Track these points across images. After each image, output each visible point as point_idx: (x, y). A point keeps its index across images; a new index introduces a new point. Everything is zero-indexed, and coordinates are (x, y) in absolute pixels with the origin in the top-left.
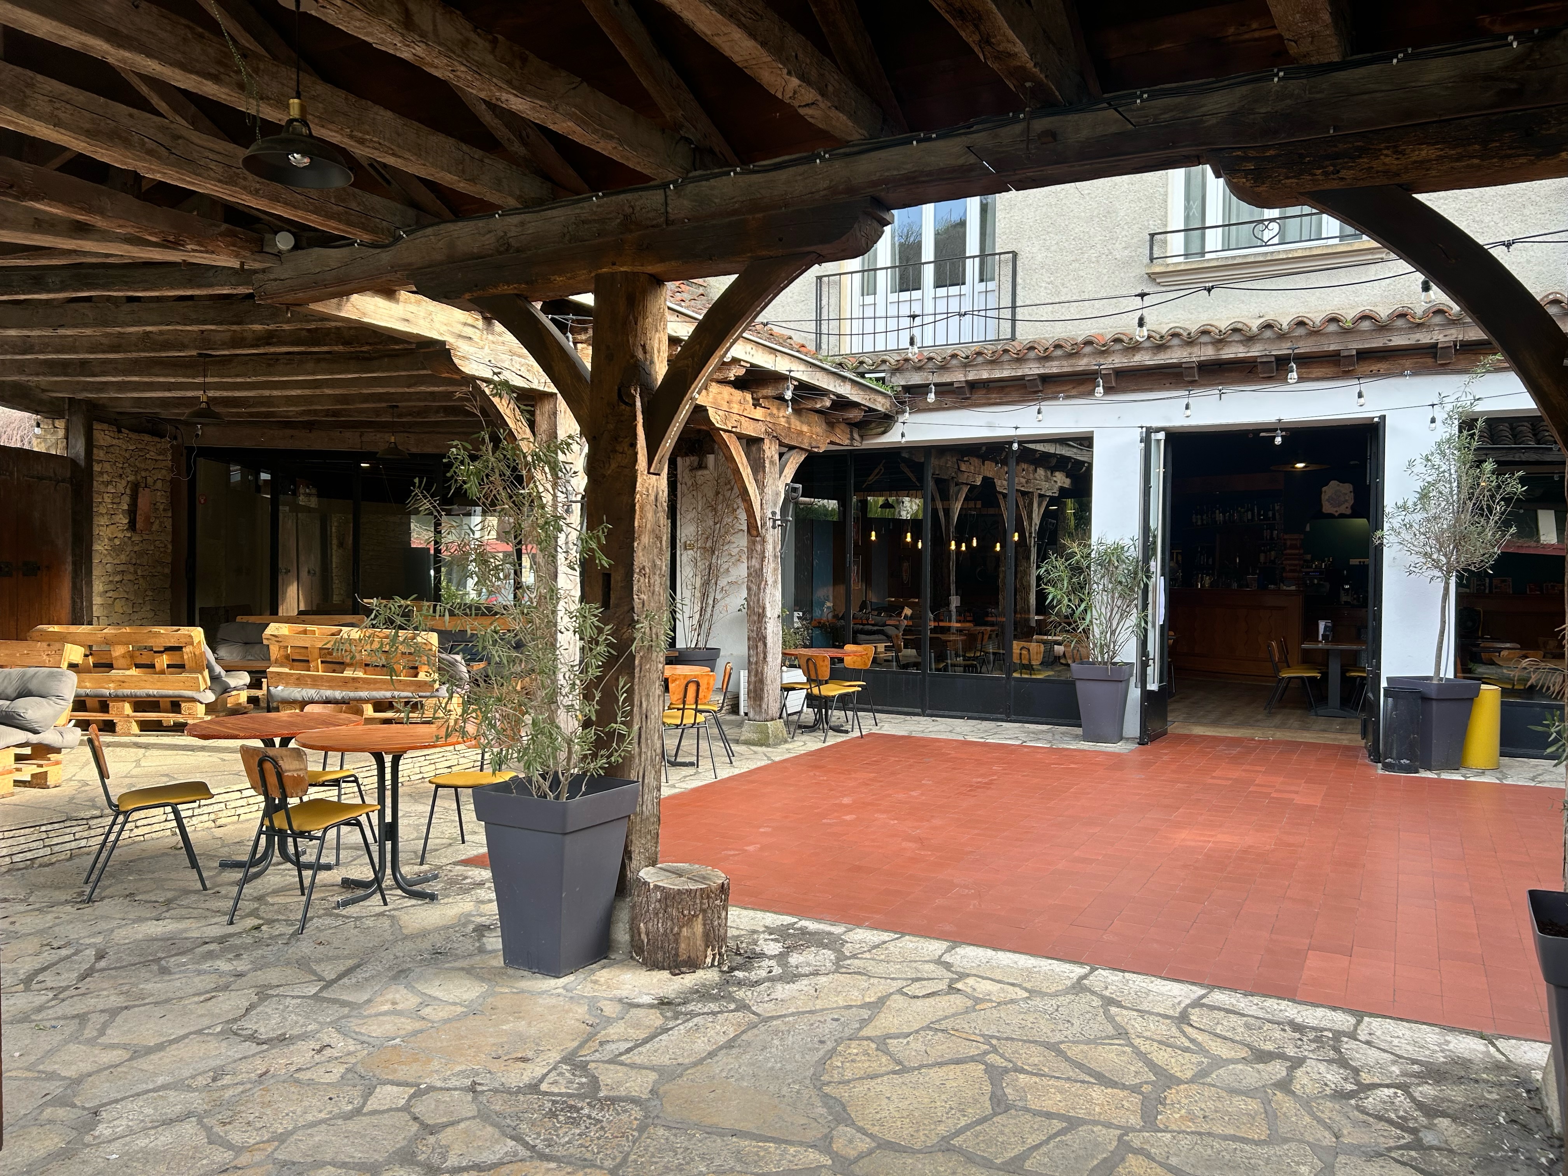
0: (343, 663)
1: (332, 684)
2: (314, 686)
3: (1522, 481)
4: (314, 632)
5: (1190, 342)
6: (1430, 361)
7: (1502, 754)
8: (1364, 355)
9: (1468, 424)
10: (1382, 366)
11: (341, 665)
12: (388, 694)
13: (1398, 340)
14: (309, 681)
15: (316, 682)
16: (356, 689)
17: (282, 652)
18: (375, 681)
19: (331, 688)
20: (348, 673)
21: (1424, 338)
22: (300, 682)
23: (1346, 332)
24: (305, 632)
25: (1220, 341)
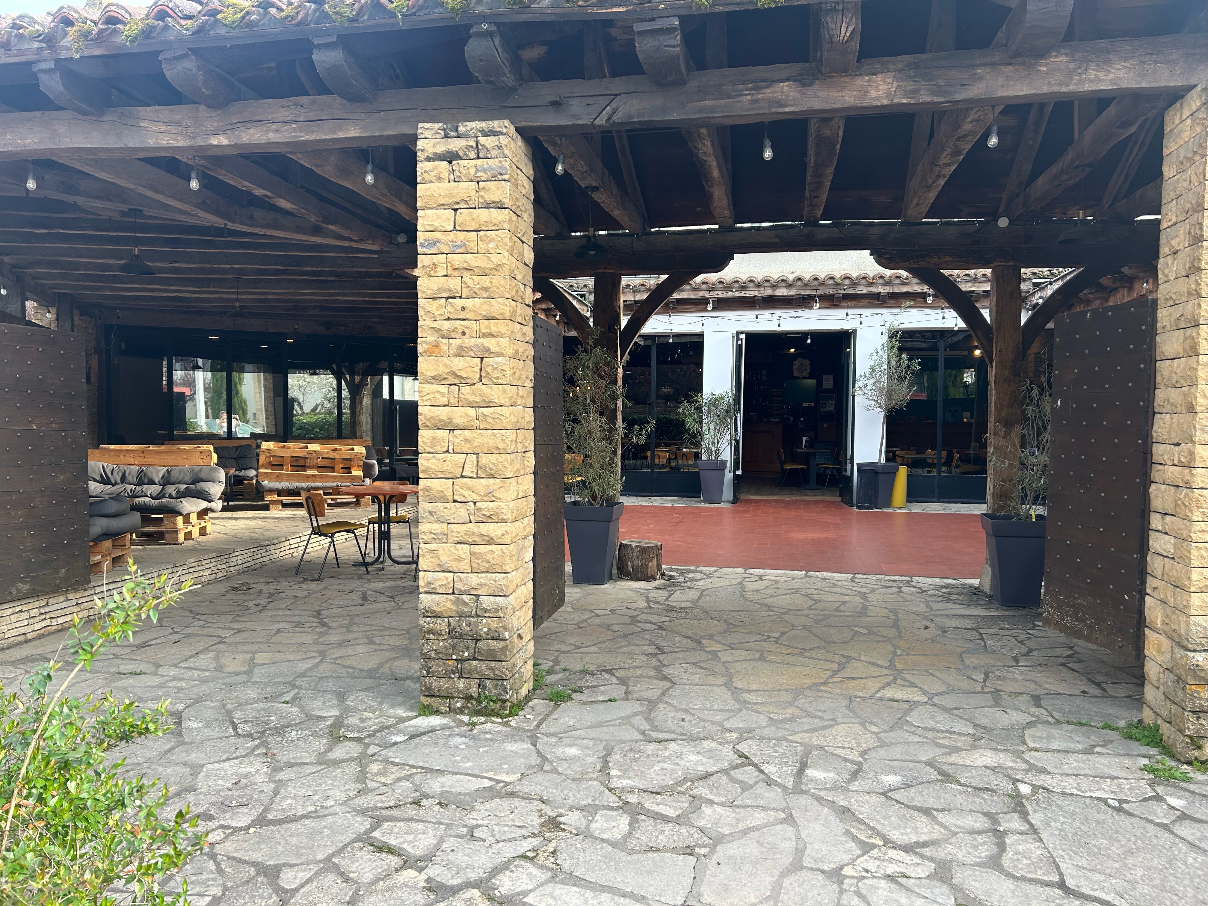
0: (304, 466)
1: (299, 478)
2: (287, 481)
3: (919, 364)
4: (290, 447)
5: (759, 285)
6: (876, 302)
7: (908, 501)
8: (846, 297)
9: (893, 335)
10: (854, 303)
11: (304, 468)
12: (335, 484)
13: (862, 290)
14: (285, 477)
15: (289, 478)
16: (314, 482)
17: (267, 460)
18: (327, 476)
19: (298, 481)
20: (309, 472)
21: (874, 290)
22: (279, 478)
23: (837, 284)
24: (284, 447)
25: (774, 286)
